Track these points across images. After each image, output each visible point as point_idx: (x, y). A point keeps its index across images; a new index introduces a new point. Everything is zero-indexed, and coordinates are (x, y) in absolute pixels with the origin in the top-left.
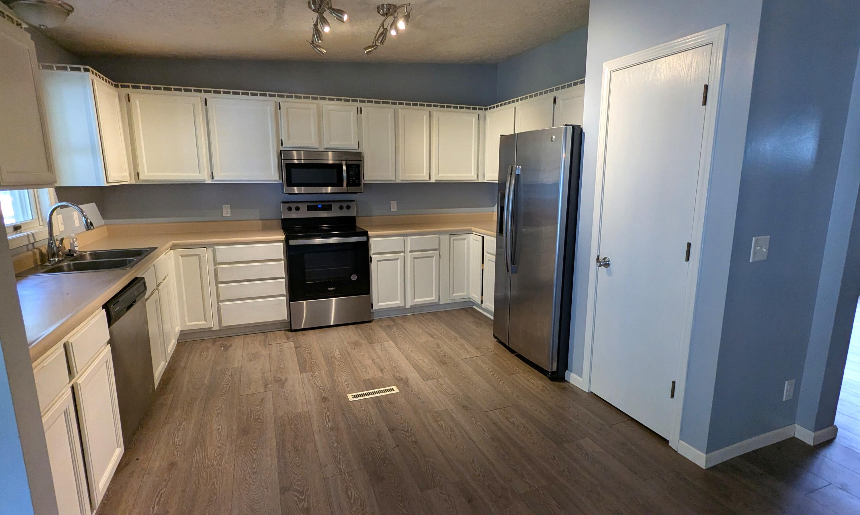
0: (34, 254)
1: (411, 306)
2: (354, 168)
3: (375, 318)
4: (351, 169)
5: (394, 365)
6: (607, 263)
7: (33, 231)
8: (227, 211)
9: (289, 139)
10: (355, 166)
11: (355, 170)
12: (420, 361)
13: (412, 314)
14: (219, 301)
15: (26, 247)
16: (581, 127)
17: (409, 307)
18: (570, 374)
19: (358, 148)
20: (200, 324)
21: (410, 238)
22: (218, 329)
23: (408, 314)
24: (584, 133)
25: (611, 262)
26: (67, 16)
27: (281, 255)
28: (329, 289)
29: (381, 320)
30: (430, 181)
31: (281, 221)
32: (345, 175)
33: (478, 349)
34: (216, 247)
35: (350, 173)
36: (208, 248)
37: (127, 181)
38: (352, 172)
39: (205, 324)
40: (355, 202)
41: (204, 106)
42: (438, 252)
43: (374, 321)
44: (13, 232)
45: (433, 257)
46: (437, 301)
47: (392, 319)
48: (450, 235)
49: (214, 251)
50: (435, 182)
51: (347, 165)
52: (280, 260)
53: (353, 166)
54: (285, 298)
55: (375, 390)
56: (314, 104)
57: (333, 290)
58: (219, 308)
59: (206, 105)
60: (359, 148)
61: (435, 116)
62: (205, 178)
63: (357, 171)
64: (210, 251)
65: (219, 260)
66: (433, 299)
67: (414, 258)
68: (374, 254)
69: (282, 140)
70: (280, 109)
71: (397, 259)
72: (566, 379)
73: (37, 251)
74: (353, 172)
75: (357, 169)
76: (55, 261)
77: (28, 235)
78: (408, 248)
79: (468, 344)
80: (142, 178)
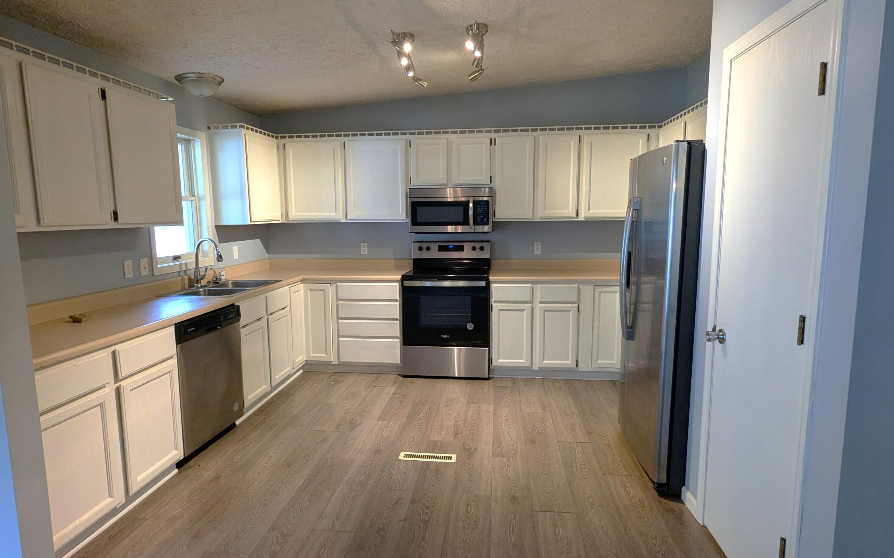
0: (183, 280)
1: (539, 367)
2: (482, 205)
3: (495, 376)
4: (479, 206)
5: (474, 432)
6: (721, 337)
7: (186, 261)
8: (364, 250)
9: (417, 178)
10: (484, 203)
11: (484, 207)
12: (506, 433)
13: (541, 378)
14: (339, 336)
15: (177, 273)
16: (704, 142)
17: (537, 369)
18: (687, 492)
19: (489, 183)
20: (321, 356)
21: (540, 286)
22: (337, 363)
23: (537, 378)
24: (707, 150)
25: (727, 337)
26: (219, 86)
27: (397, 295)
28: (442, 336)
29: (501, 379)
30: (578, 219)
31: (412, 261)
32: (471, 213)
33: (589, 433)
34: (338, 284)
35: (478, 210)
36: (332, 284)
37: (279, 221)
38: (480, 209)
39: (325, 357)
40: (490, 243)
41: (343, 149)
42: (577, 305)
43: (494, 379)
44: (172, 261)
45: (570, 311)
46: (574, 365)
47: (514, 381)
48: (594, 285)
49: (337, 286)
50: (584, 220)
51: (474, 202)
52: (395, 301)
53: (481, 203)
54: (398, 340)
55: (433, 454)
56: (444, 138)
57: (447, 338)
58: (338, 342)
59: (345, 148)
60: (491, 182)
61: (585, 141)
62: (340, 217)
63: (485, 208)
64: (334, 286)
65: (341, 296)
66: (569, 362)
67: (544, 310)
68: (495, 302)
69: (411, 178)
70: (410, 147)
71: (523, 310)
72: (682, 498)
73: (186, 277)
74: (482, 210)
75: (486, 206)
76: (198, 286)
77: (180, 265)
78: (538, 298)
79: (582, 425)
80: (290, 217)
